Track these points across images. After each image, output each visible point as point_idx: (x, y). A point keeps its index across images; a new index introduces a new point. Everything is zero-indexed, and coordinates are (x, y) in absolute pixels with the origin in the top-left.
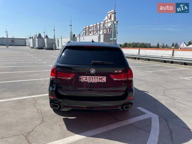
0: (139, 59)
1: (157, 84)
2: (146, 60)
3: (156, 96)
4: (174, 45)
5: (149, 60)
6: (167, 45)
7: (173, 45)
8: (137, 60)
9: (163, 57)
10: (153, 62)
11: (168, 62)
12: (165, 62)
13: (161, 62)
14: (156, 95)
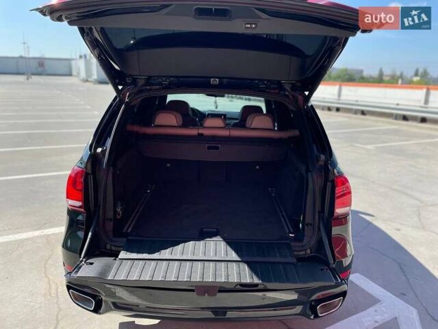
0: (338, 110)
1: (396, 187)
2: (356, 112)
4: (420, 72)
5: (363, 113)
7: (416, 74)
8: (334, 113)
9: (400, 107)
10: (374, 118)
11: (414, 119)
12: (405, 118)
13: (396, 119)
14: (399, 226)
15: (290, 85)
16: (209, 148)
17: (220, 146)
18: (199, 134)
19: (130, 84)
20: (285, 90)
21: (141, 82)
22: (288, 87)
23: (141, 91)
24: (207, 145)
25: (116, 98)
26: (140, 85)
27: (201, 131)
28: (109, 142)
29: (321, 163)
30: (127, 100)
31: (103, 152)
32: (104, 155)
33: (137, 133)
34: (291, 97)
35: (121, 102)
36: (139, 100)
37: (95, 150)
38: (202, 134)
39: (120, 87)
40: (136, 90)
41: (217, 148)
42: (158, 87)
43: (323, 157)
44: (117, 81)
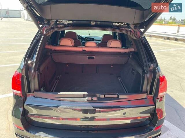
1: (168, 71)
3: (173, 92)
4: (172, 18)
5: (150, 36)
6: (164, 19)
7: (170, 19)
10: (155, 38)
11: (172, 39)
12: (168, 39)
13: (165, 39)
15: (134, 26)
16: (89, 58)
17: (94, 57)
18: (83, 50)
19: (46, 24)
20: (130, 28)
21: (52, 23)
22: (132, 27)
23: (52, 28)
24: (88, 56)
25: (38, 32)
26: (52, 24)
27: (84, 49)
28: (35, 56)
29: (151, 68)
30: (45, 33)
31: (32, 63)
32: (32, 65)
33: (51, 50)
34: (133, 32)
35: (42, 34)
36: (51, 33)
37: (27, 62)
38: (85, 50)
39: (41, 26)
40: (50, 27)
41: (93, 58)
42: (61, 26)
43: (152, 65)
44: (39, 22)
